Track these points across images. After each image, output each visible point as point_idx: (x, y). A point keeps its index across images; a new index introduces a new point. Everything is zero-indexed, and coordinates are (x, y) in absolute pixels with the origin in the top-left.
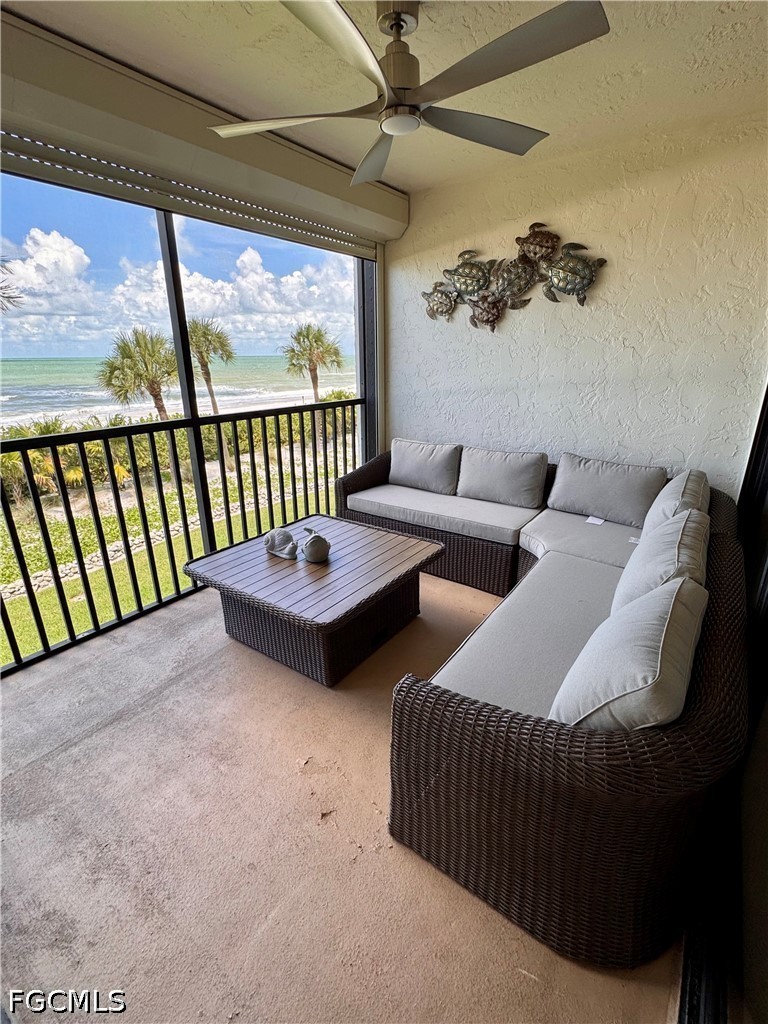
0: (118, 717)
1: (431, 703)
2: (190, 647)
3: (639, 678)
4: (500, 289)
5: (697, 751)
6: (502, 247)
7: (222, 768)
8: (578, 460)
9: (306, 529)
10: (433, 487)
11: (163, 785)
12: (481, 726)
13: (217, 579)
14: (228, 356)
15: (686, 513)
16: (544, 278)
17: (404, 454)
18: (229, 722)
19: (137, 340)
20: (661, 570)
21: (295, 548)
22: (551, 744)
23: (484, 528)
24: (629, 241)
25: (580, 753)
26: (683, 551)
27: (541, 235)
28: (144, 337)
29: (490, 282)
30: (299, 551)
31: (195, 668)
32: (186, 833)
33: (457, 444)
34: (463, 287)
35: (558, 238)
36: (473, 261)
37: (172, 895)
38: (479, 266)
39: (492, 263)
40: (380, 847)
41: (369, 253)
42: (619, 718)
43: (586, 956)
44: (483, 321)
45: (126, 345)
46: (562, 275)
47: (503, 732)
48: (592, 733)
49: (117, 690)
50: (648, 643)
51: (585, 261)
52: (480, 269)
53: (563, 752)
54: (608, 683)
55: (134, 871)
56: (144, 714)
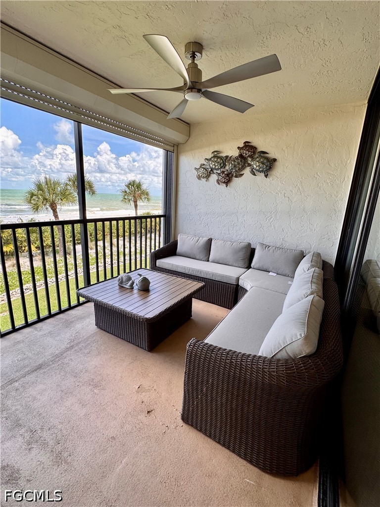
0: (40, 367)
1: (205, 350)
2: (77, 333)
3: (298, 334)
4: (230, 168)
5: (323, 366)
6: (231, 150)
7: (95, 391)
8: (265, 246)
9: (138, 274)
10: (197, 257)
11: (65, 400)
12: (229, 359)
13: (95, 297)
14: (93, 193)
15: (313, 269)
16: (249, 165)
17: (184, 242)
18: (99, 369)
19: (46, 182)
20: (304, 292)
21: (133, 283)
22: (261, 365)
23: (223, 276)
24: (286, 152)
25: (274, 368)
26: (313, 285)
27: (248, 146)
28: (50, 181)
29: (226, 165)
30: (135, 284)
31: (79, 343)
32: (78, 423)
33: (210, 237)
34: (214, 167)
35: (255, 148)
36: (218, 155)
37: (71, 454)
38: (221, 158)
39: (227, 157)
40: (177, 426)
41: (171, 149)
42: (290, 354)
43: (276, 471)
44: (222, 182)
45: (40, 184)
46: (258, 164)
47: (239, 362)
48: (279, 360)
49: (38, 354)
50: (301, 321)
51: (267, 159)
52: (221, 159)
53: (266, 368)
54: (285, 338)
55: (51, 443)
56: (54, 365)
